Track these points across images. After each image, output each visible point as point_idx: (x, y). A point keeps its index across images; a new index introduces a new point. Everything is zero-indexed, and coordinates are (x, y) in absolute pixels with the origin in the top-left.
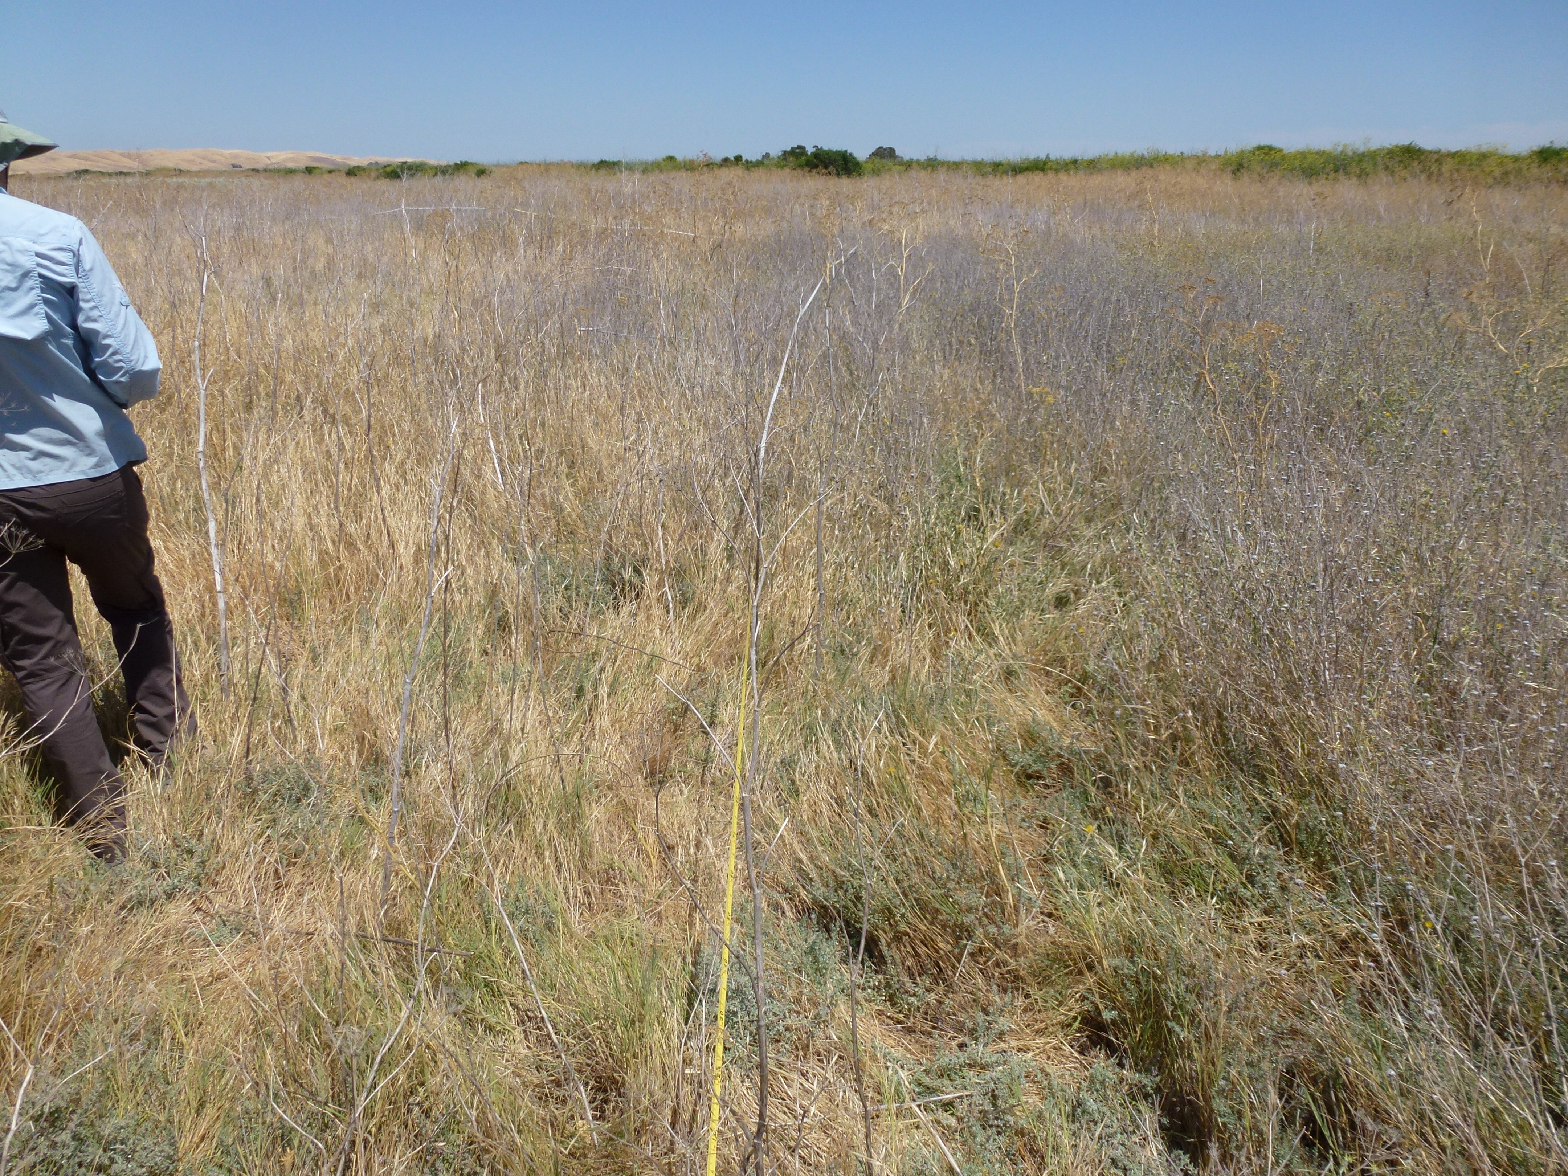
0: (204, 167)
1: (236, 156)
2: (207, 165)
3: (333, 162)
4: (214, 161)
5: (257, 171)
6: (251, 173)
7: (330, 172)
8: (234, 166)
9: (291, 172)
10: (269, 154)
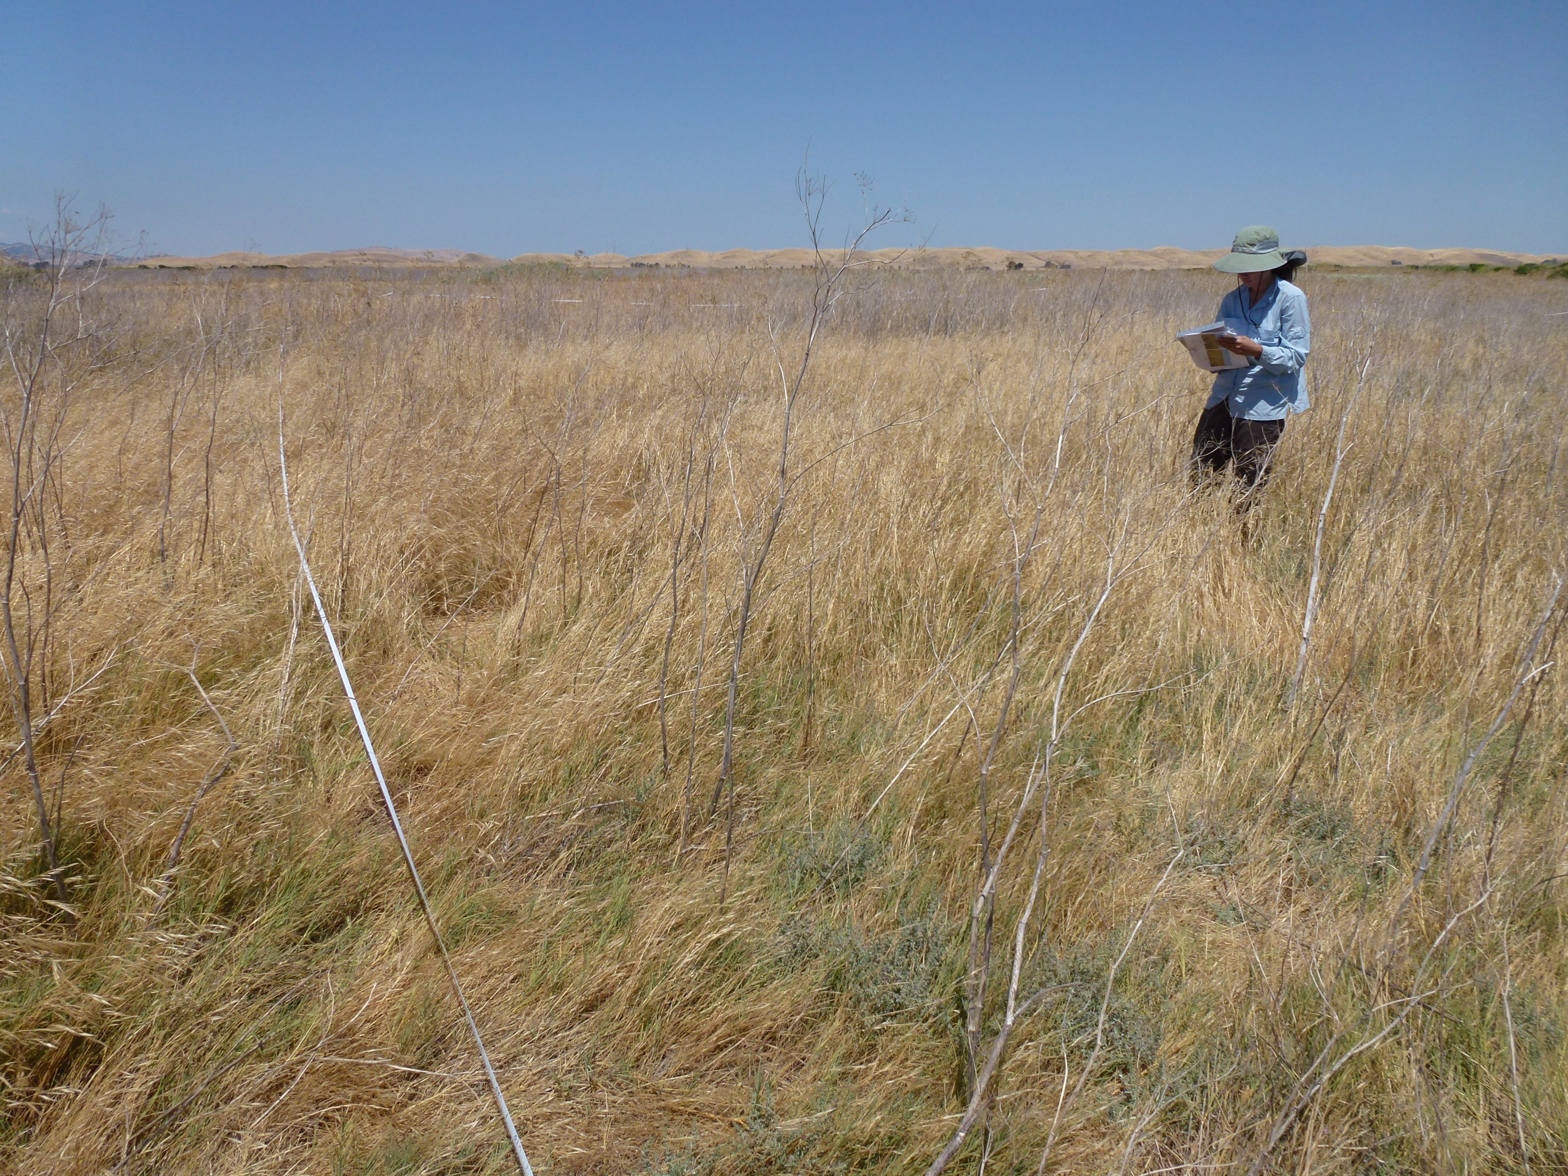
0: (1362, 263)
1: (1397, 253)
2: (1367, 261)
3: (1502, 259)
4: (1374, 258)
5: (1417, 267)
6: (1410, 270)
7: (1497, 269)
8: (1393, 263)
9: (1452, 269)
10: (1432, 251)
